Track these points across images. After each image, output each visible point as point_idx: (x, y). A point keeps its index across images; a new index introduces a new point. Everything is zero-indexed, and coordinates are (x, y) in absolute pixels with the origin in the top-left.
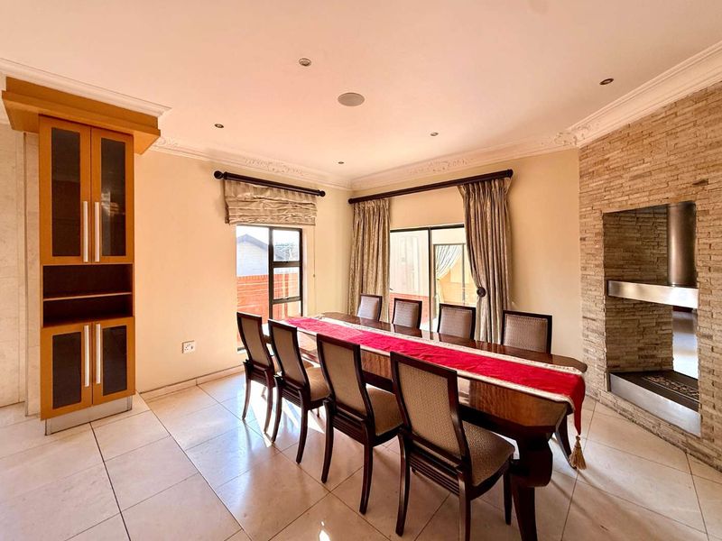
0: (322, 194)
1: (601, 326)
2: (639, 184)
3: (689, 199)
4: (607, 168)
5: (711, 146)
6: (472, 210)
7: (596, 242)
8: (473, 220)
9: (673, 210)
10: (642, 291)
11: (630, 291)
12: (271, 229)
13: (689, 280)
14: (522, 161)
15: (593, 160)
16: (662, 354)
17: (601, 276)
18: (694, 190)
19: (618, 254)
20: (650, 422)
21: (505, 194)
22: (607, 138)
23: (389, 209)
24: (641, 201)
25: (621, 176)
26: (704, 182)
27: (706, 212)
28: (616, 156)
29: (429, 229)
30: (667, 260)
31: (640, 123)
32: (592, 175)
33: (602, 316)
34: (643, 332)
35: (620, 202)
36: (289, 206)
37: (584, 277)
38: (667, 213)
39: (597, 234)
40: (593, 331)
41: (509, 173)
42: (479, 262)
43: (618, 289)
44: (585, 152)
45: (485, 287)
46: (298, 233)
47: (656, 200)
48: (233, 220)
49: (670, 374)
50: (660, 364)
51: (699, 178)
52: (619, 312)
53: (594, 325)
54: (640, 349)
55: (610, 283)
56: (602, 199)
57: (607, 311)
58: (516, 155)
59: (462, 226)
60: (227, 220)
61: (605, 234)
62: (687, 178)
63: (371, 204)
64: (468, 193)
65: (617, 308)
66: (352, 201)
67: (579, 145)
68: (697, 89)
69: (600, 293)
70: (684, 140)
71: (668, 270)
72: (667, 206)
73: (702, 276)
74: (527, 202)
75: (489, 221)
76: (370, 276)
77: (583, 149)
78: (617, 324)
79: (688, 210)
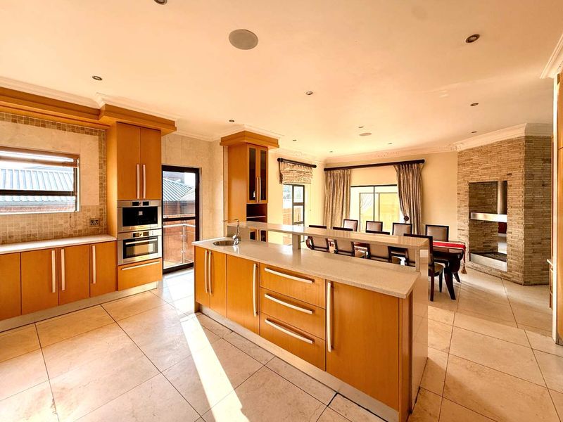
0: (315, 166)
1: (467, 233)
2: (485, 171)
3: (505, 180)
4: (472, 163)
5: (513, 161)
6: (402, 178)
7: (465, 195)
8: (402, 183)
9: (499, 183)
10: (485, 217)
11: (480, 217)
12: (293, 186)
13: (505, 212)
14: (429, 155)
15: (464, 158)
16: (493, 245)
17: (467, 211)
18: (507, 177)
19: (475, 200)
20: (487, 270)
21: (420, 171)
22: (472, 150)
23: (350, 175)
24: (487, 179)
25: (478, 167)
26: (510, 174)
27: (511, 186)
28: (475, 158)
29: (374, 186)
30: (496, 203)
31: (487, 146)
32: (464, 165)
33: (467, 228)
34: (485, 235)
35: (477, 179)
36: (302, 174)
37: (459, 211)
38: (497, 185)
39: (466, 192)
40: (463, 235)
41: (423, 161)
42: (406, 204)
43: (475, 216)
44: (461, 154)
45: (409, 216)
46: (302, 188)
47: (492, 179)
48: (284, 182)
49: (497, 253)
50: (493, 250)
51: (509, 172)
52: (475, 226)
53: (463, 233)
54: (484, 243)
55: (471, 214)
56: (469, 176)
57: (470, 225)
58: (426, 152)
59: (396, 185)
60: (281, 181)
61: (470, 192)
62: (505, 172)
63: (338, 172)
64: (399, 169)
65: (474, 224)
66: (325, 170)
67: (458, 150)
68: (509, 138)
69: (467, 218)
70: (503, 157)
71: (497, 208)
72: (497, 182)
73: (509, 210)
74: (431, 176)
75: (411, 183)
76: (337, 211)
77: (460, 153)
78: (474, 231)
79: (505, 184)
